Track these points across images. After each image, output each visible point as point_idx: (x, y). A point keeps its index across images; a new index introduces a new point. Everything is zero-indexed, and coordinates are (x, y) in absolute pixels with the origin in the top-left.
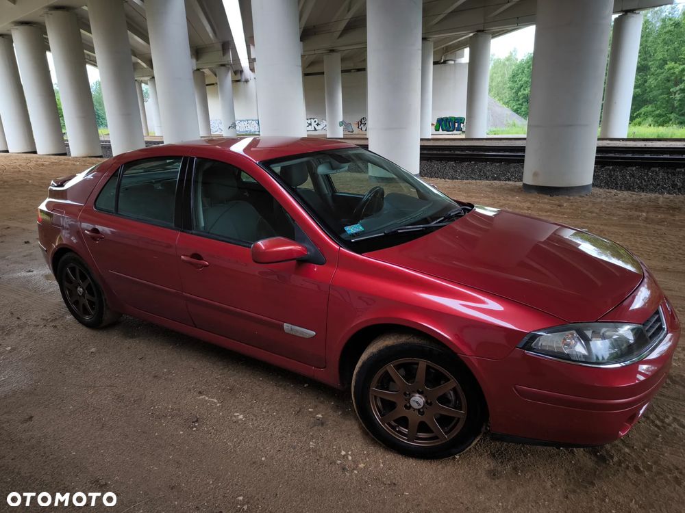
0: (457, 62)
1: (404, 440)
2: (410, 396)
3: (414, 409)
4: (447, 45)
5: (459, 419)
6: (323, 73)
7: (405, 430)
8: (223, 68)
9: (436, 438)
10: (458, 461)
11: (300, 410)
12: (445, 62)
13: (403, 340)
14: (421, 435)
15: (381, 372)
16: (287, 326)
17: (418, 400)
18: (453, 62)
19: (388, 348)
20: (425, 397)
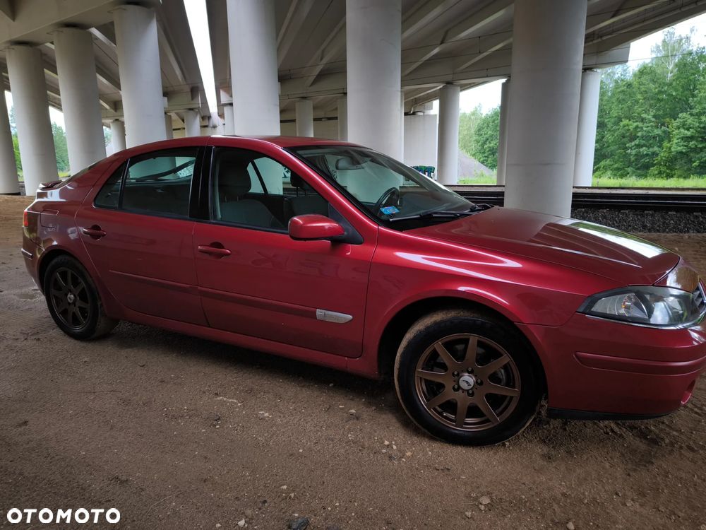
0: (426, 114)
1: (452, 426)
2: (459, 376)
3: (464, 390)
4: (416, 97)
5: (512, 398)
6: (294, 121)
7: (452, 417)
8: (191, 112)
9: (487, 421)
10: (509, 447)
11: (330, 406)
12: (414, 113)
13: (452, 314)
14: (469, 420)
15: (428, 352)
16: (319, 312)
17: (468, 380)
18: (421, 114)
19: (436, 323)
20: (475, 376)
